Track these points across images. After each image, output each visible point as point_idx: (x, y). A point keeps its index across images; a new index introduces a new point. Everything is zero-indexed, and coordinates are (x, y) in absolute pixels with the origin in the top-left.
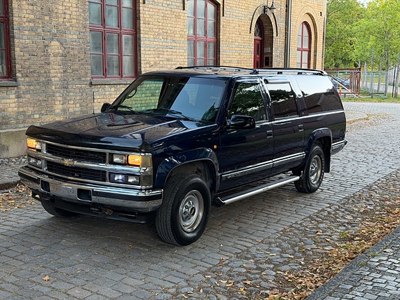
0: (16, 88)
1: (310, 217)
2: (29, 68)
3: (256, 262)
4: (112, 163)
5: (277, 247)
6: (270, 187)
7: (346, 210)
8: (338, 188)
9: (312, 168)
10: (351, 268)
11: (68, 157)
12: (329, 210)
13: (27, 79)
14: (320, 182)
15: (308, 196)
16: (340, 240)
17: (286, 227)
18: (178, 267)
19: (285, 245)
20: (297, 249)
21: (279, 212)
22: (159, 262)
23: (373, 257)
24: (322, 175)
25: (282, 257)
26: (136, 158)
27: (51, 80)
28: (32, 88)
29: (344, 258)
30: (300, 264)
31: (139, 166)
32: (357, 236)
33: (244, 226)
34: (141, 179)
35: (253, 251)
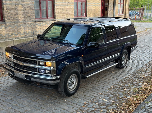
0: (5, 25)
1: (121, 81)
2: (10, 16)
3: (99, 104)
4: (39, 65)
5: (108, 96)
6: (105, 69)
7: (136, 77)
8: (134, 66)
9: (123, 59)
10: (138, 110)
11: (21, 62)
12: (129, 77)
13: (9, 21)
14: (126, 64)
15: (121, 70)
16: (134, 93)
17: (112, 86)
18: (66, 108)
19: (111, 95)
20: (116, 97)
21: (109, 78)
22: (59, 105)
23: (147, 104)
24: (127, 61)
25: (109, 102)
26: (49, 63)
27: (19, 21)
28: (11, 24)
29: (135, 103)
30: (117, 106)
31: (50, 66)
32: (141, 91)
33: (94, 86)
34: (51, 72)
35: (98, 99)
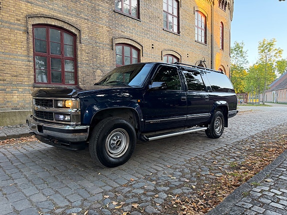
1: (212, 152)
4: (56, 107)
5: (180, 172)
9: (216, 124)
12: (225, 148)
16: (229, 168)
17: (192, 158)
18: (90, 185)
19: (186, 170)
20: (194, 174)
21: (192, 148)
22: (81, 180)
23: (256, 186)
24: (223, 129)
25: (180, 181)
26: (69, 103)
29: (229, 184)
30: (192, 188)
31: (70, 108)
32: (243, 166)
35: (160, 174)
